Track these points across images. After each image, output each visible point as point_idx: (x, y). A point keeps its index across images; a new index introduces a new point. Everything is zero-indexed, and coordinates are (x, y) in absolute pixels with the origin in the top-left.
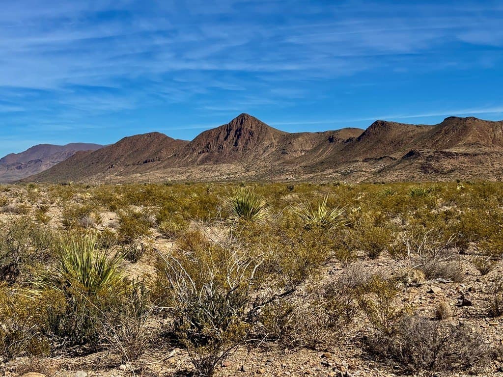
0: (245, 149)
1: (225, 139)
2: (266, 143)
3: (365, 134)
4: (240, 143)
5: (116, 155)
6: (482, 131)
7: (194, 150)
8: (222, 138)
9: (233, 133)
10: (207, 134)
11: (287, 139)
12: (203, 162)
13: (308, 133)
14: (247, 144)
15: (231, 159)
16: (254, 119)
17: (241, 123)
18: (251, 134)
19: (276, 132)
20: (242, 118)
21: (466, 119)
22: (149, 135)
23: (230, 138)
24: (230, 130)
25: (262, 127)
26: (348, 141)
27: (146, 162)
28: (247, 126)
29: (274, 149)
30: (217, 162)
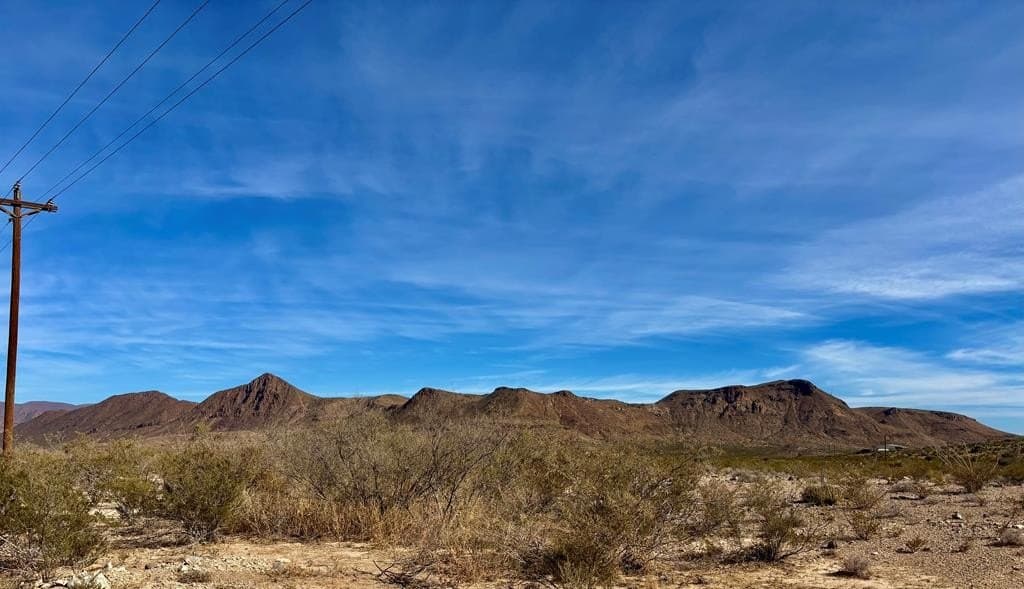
0: (267, 415)
1: (244, 401)
2: (294, 408)
3: (411, 402)
4: (261, 406)
5: (99, 417)
6: (532, 402)
7: (203, 413)
8: (239, 400)
9: (253, 395)
10: (220, 396)
11: (320, 402)
12: (214, 428)
13: (343, 399)
14: (270, 408)
15: (252, 424)
16: (280, 380)
17: (264, 384)
18: (276, 396)
19: (305, 395)
20: (266, 379)
21: (518, 390)
22: (147, 393)
23: (250, 401)
24: (251, 391)
25: (289, 389)
26: (390, 408)
27: (141, 426)
28: (271, 387)
29: (302, 416)
30: (232, 428)
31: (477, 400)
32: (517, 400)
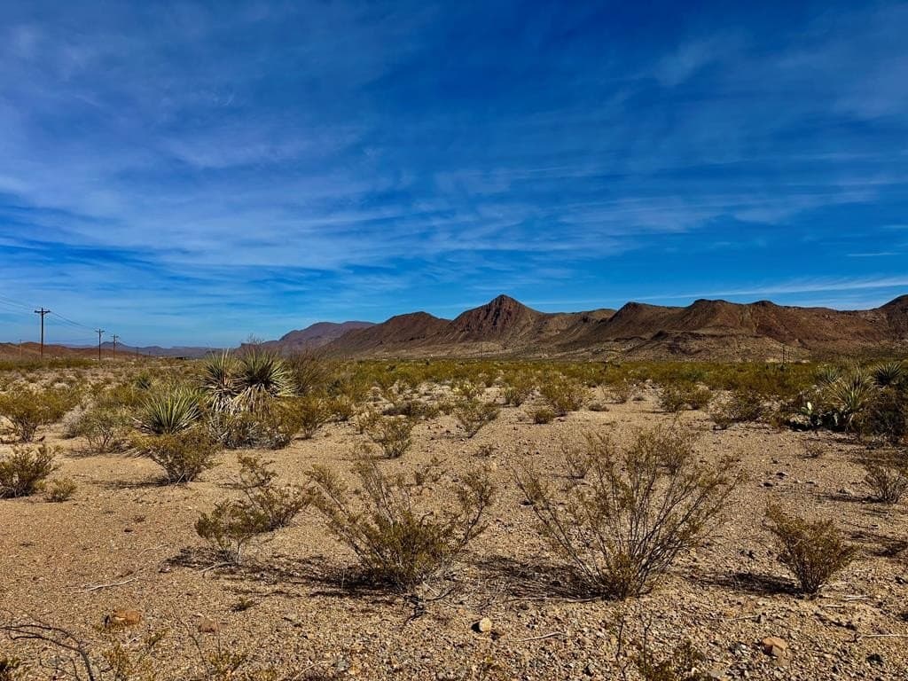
0: (502, 330)
1: (485, 318)
2: (523, 322)
3: (618, 315)
4: (498, 322)
5: (385, 333)
6: (730, 313)
7: (455, 328)
8: (481, 317)
9: (492, 313)
10: (468, 314)
11: (544, 319)
12: (465, 339)
13: (564, 314)
14: (505, 323)
15: (490, 338)
16: (513, 300)
17: (500, 304)
18: (509, 313)
19: (533, 312)
20: (501, 299)
21: (715, 301)
22: (416, 314)
23: (490, 317)
24: (490, 310)
25: (520, 308)
26: (602, 321)
27: (412, 339)
28: (506, 306)
29: (530, 329)
30: (476, 340)
31: (677, 312)
32: (714, 311)
